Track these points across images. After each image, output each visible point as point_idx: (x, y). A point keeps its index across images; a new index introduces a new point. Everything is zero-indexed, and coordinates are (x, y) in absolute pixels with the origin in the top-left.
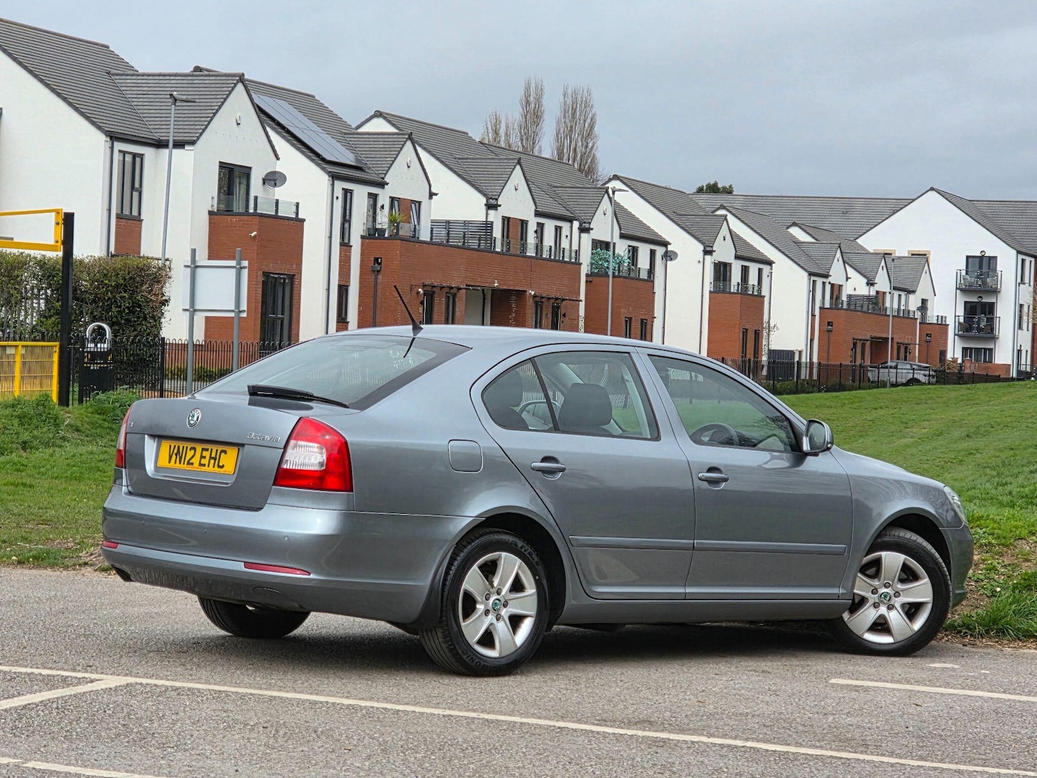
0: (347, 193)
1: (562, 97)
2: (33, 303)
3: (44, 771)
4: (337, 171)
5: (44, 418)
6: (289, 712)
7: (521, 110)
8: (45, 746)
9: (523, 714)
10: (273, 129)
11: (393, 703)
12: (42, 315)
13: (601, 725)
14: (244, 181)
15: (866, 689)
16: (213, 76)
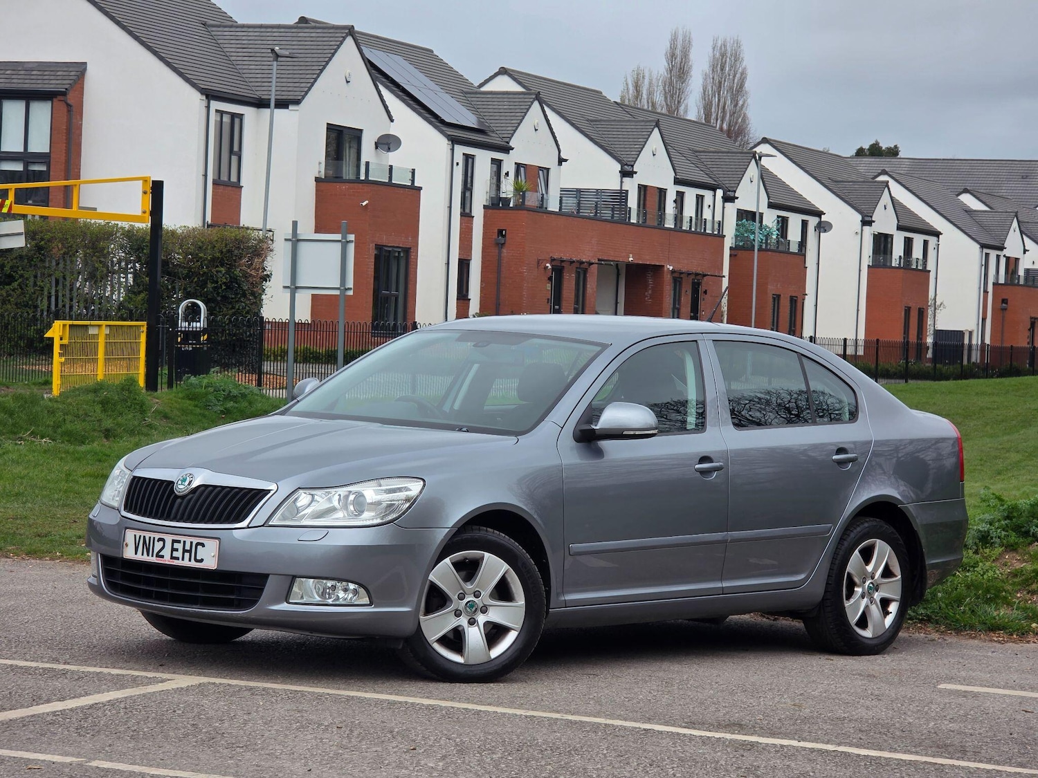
0: (468, 158)
1: (711, 50)
2: (120, 277)
3: (108, 770)
4: (456, 134)
5: (129, 404)
6: (366, 712)
7: (666, 64)
8: (110, 745)
9: (608, 715)
10: (387, 87)
11: (475, 703)
12: (131, 291)
13: (689, 728)
14: (355, 145)
15: (976, 695)
16: (319, 28)
